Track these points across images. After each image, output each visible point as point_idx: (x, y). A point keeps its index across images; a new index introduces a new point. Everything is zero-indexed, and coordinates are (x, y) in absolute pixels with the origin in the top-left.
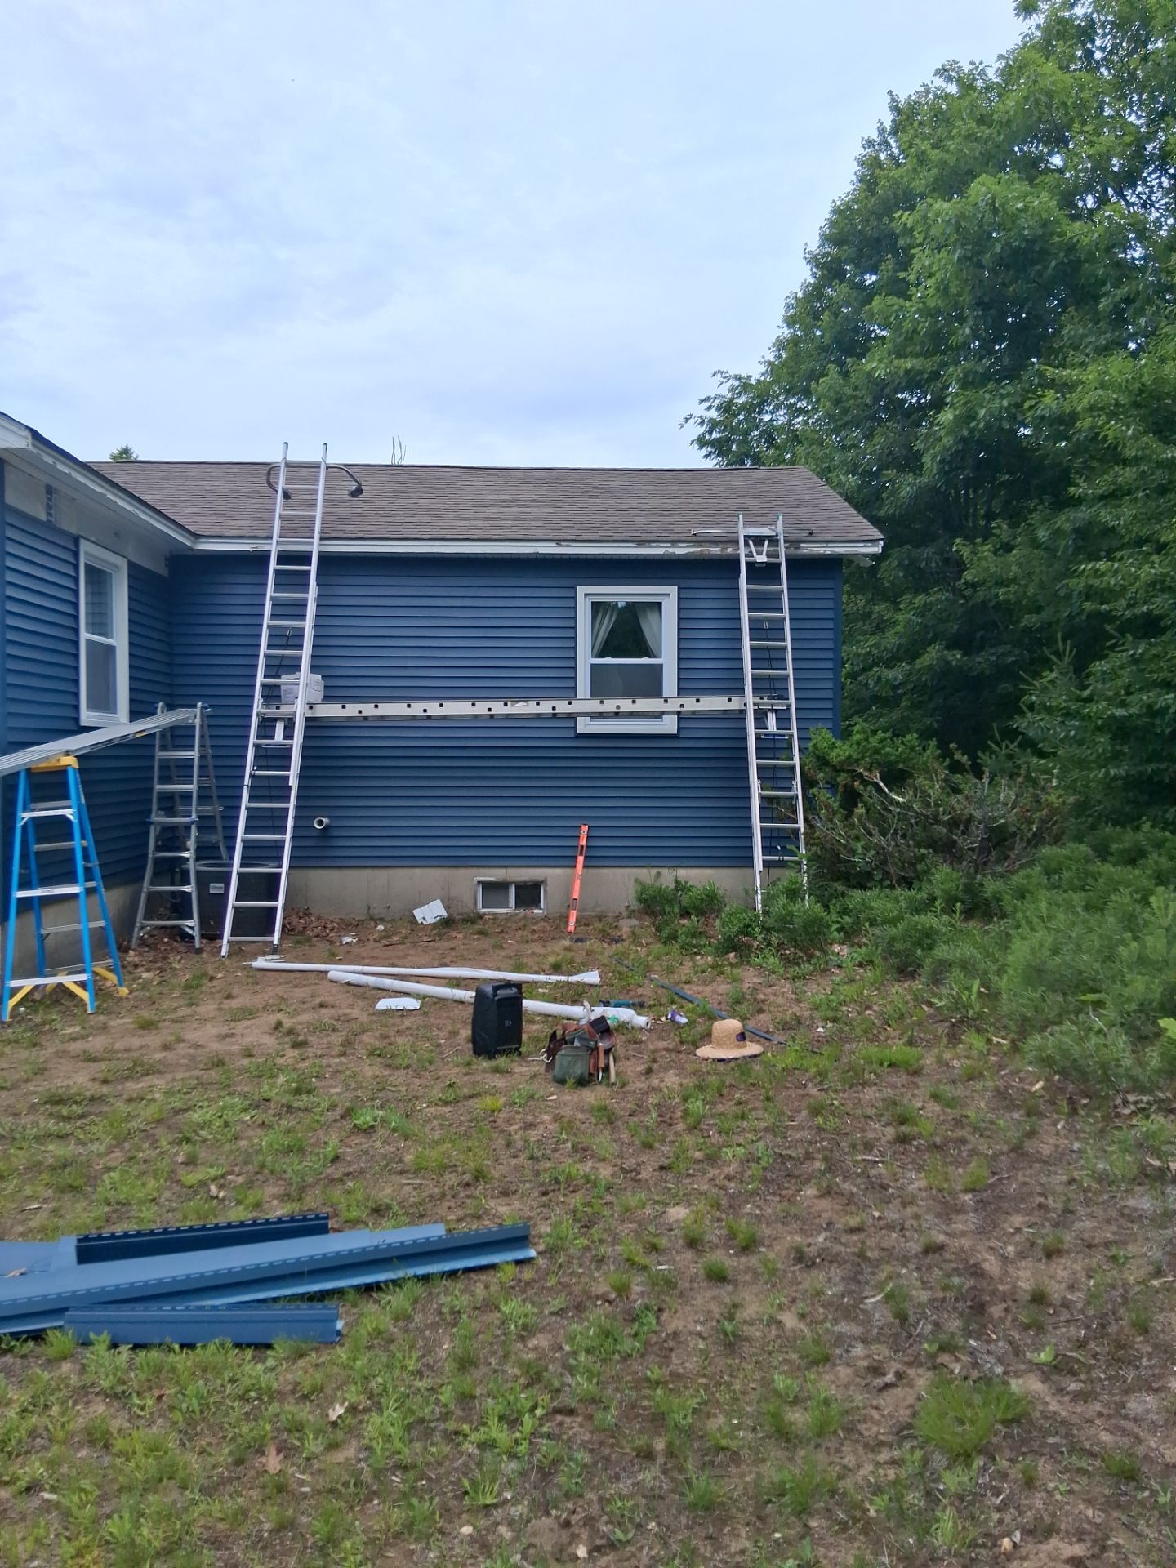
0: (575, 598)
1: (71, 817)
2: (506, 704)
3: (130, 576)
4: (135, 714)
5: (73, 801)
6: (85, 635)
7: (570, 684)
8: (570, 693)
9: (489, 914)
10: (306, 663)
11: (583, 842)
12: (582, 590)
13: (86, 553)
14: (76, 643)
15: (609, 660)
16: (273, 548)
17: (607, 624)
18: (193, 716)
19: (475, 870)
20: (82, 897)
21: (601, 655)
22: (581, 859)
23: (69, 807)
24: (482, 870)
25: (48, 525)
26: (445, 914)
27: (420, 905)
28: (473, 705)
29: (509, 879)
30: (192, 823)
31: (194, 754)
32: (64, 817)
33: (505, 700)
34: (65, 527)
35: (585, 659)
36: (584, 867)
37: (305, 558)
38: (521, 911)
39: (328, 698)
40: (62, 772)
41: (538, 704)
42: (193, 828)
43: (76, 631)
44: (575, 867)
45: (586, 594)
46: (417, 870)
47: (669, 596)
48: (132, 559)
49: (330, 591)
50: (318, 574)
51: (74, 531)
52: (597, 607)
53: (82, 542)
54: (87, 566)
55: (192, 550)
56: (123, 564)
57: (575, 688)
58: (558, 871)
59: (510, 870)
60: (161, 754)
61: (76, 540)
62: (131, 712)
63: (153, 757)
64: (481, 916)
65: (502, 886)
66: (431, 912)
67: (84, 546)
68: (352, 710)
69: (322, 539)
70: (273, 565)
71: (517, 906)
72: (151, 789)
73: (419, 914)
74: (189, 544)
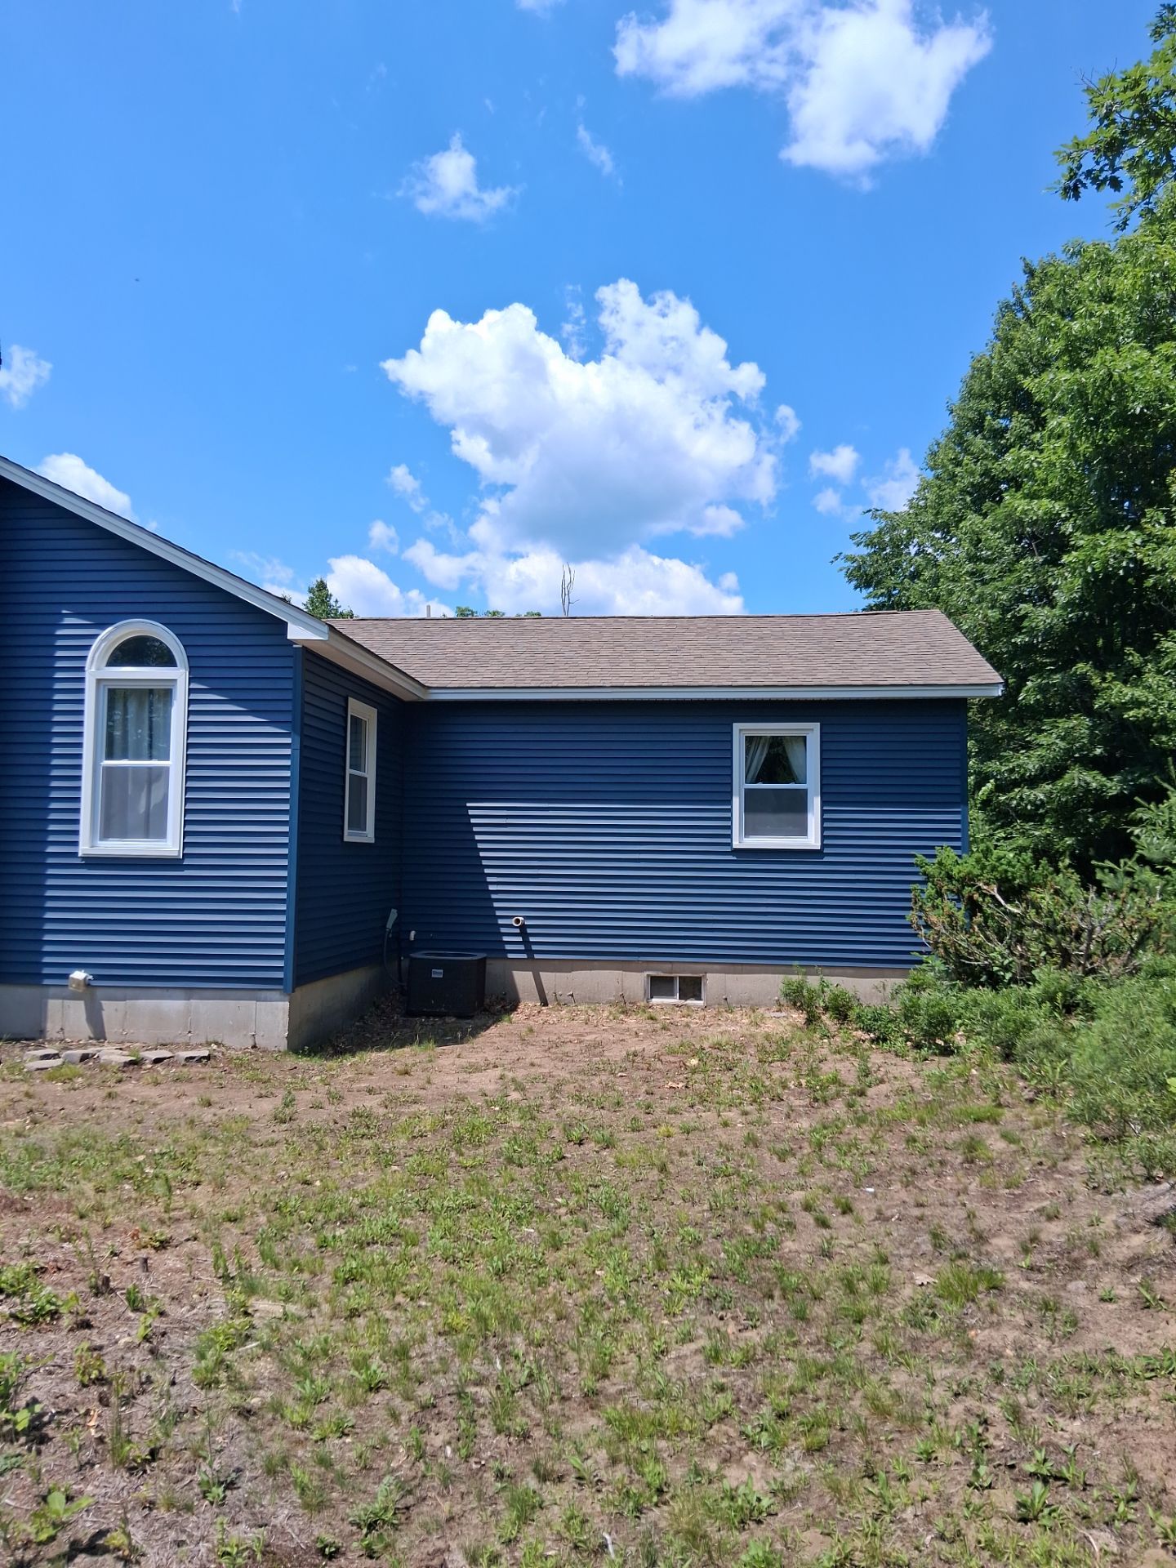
0: (731, 733)
3: (377, 721)
6: (349, 771)
7: (728, 805)
9: (658, 1004)
12: (737, 727)
13: (351, 707)
14: (344, 777)
15: (760, 786)
19: (644, 966)
21: (754, 781)
24: (650, 966)
29: (672, 974)
35: (740, 785)
38: (685, 1001)
43: (343, 767)
45: (741, 730)
46: (596, 964)
47: (812, 732)
52: (751, 741)
53: (349, 698)
55: (423, 699)
56: (374, 714)
57: (731, 810)
58: (717, 967)
59: (674, 967)
61: (346, 699)
64: (651, 1006)
65: (667, 980)
67: (350, 703)
71: (681, 997)
74: (421, 696)
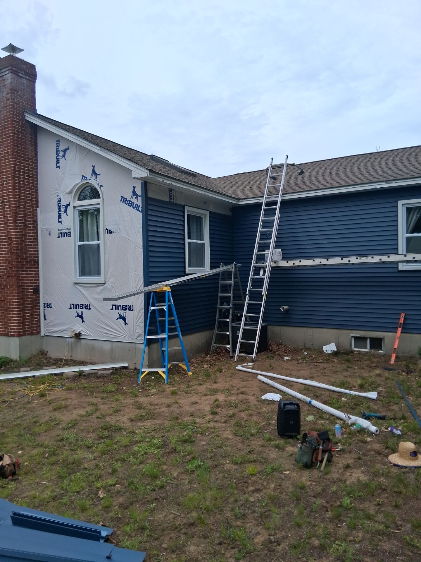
0: (397, 207)
1: (165, 309)
2: (357, 258)
3: (210, 217)
4: (212, 268)
5: (167, 303)
6: (187, 241)
7: (396, 247)
8: (395, 252)
9: (357, 351)
10: (272, 245)
11: (402, 321)
12: (400, 203)
13: (188, 211)
14: (184, 244)
15: (416, 235)
16: (264, 200)
17: (415, 218)
18: (231, 268)
19: (350, 331)
20: (167, 339)
21: (413, 232)
22: (400, 329)
23: (165, 306)
24: (353, 331)
25: (170, 203)
26: (335, 349)
27: (326, 345)
28: (342, 259)
29: (366, 336)
30: (230, 308)
31: (231, 282)
32: (163, 309)
33: (357, 256)
34: (178, 202)
35: (403, 235)
36: (402, 332)
37: (275, 203)
38: (372, 351)
39: (284, 258)
40: (164, 293)
41: (372, 258)
42: (231, 310)
43: (184, 240)
44: (396, 332)
45: (402, 205)
46: (324, 330)
48: (212, 210)
49: (285, 215)
50: (280, 209)
51: (183, 203)
52: (409, 210)
53: (186, 207)
54: (188, 215)
55: (238, 205)
56: (208, 213)
57: (397, 249)
58: (390, 334)
59: (366, 332)
60: (221, 282)
61: (184, 207)
62: (211, 267)
63: (219, 283)
64: (352, 352)
65: (364, 339)
66: (330, 348)
67: (187, 209)
68: (290, 263)
69: (282, 194)
70: (263, 207)
71: (371, 348)
72: (218, 295)
73: (325, 348)
74: (235, 202)
